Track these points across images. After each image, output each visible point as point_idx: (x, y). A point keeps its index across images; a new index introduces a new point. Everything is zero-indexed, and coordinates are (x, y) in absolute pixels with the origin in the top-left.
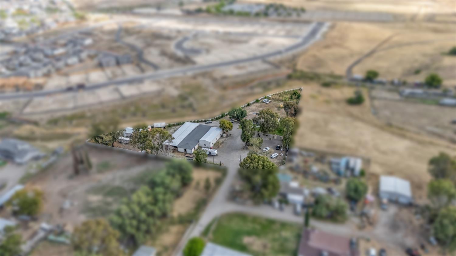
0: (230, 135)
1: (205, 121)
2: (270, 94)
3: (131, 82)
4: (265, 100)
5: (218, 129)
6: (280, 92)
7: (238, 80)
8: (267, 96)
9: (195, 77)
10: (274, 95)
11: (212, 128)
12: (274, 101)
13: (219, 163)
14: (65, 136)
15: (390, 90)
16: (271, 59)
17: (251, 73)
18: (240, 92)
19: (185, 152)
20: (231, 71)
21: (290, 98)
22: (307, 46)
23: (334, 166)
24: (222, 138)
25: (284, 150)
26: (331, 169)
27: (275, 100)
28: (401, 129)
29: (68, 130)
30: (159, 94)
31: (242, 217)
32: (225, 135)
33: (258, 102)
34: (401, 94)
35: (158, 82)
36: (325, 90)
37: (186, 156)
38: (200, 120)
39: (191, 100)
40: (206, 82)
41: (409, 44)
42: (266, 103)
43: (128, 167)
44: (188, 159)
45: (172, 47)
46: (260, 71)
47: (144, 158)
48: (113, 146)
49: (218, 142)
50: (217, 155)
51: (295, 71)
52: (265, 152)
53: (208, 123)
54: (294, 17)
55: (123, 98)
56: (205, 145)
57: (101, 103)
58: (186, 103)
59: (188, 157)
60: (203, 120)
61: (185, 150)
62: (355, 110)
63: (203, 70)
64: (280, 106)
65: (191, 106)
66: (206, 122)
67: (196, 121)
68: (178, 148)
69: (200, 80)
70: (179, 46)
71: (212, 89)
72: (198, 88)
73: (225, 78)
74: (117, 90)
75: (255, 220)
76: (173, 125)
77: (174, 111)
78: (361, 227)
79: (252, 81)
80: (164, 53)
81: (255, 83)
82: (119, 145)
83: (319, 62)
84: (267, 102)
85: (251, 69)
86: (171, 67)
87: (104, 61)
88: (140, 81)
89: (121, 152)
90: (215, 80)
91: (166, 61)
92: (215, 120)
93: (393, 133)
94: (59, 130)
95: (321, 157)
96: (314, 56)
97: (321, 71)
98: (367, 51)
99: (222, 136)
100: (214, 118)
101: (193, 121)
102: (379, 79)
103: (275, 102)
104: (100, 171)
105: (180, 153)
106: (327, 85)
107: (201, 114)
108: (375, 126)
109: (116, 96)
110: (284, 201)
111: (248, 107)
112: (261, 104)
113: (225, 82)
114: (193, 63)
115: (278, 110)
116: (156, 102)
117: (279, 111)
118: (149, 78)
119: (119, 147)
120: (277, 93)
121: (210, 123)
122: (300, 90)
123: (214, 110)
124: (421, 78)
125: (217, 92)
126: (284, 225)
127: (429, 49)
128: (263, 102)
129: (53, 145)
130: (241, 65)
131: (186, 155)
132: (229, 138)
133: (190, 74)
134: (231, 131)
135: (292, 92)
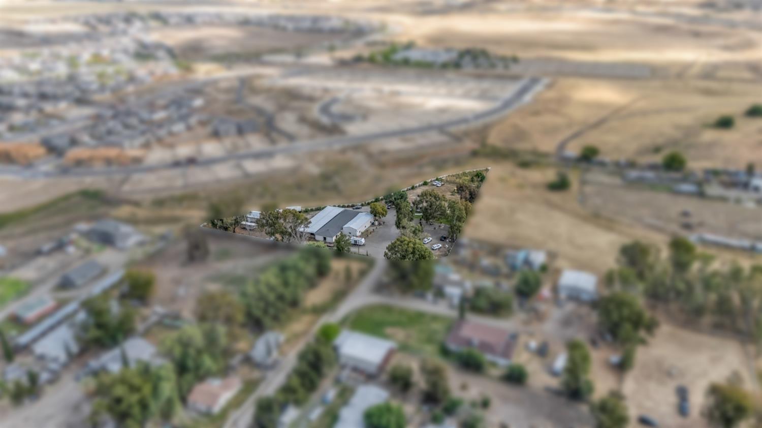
0: (383, 224)
1: (353, 206)
2: (443, 176)
3: (258, 156)
4: (436, 183)
5: (368, 214)
6: (458, 173)
7: (402, 156)
8: (439, 177)
9: (343, 151)
10: (449, 176)
11: (360, 213)
12: (448, 184)
13: (365, 253)
14: (174, 220)
15: (611, 173)
16: (453, 129)
17: (421, 148)
18: (403, 171)
19: (325, 241)
20: (394, 145)
21: (471, 180)
22: (508, 112)
23: (510, 260)
24: (373, 226)
25: (450, 242)
26: (505, 263)
27: (449, 182)
28: (611, 220)
30: (294, 171)
31: (388, 309)
32: (376, 223)
33: (426, 185)
34: (623, 177)
35: (294, 157)
36: (521, 172)
38: (346, 205)
39: (337, 180)
40: (358, 158)
42: (438, 186)
43: (251, 256)
45: (314, 111)
46: (432, 145)
47: (273, 247)
48: (234, 232)
49: (367, 231)
50: (364, 245)
51: (484, 144)
52: (425, 242)
53: (356, 209)
54: (500, 70)
55: (247, 175)
56: (350, 233)
57: (219, 181)
58: (329, 184)
59: (327, 246)
60: (350, 205)
61: (325, 239)
62: (556, 197)
63: (356, 143)
65: (335, 187)
66: (354, 208)
67: (342, 205)
68: (316, 236)
69: (350, 155)
70: (325, 110)
71: (365, 167)
72: (346, 167)
73: (384, 152)
74: (239, 166)
75: (402, 312)
76: (311, 209)
77: (313, 192)
78: (527, 323)
79: (422, 157)
80: (303, 120)
81: (425, 160)
82: (241, 231)
83: (521, 134)
84: (438, 185)
85: (421, 142)
86: (312, 137)
87: (222, 128)
88: (268, 155)
89: (245, 240)
90: (370, 156)
91: (305, 130)
92: (365, 206)
94: (166, 212)
95: (495, 250)
96: (515, 126)
97: (522, 146)
98: (593, 120)
99: (373, 224)
100: (365, 203)
101: (337, 206)
102: (600, 158)
103: (449, 186)
104: (218, 260)
106: (525, 165)
108: (576, 216)
109: (237, 173)
110: (440, 294)
111: (411, 190)
112: (429, 186)
113: (384, 158)
114: (343, 133)
115: (451, 195)
116: (289, 181)
117: (453, 196)
118: (282, 151)
119: (243, 234)
120: (454, 174)
121: (359, 208)
122: (487, 170)
123: (366, 194)
124: (658, 159)
125: (371, 171)
126: (435, 318)
127: (686, 119)
128: (434, 185)
129: (160, 230)
130: (409, 136)
132: (381, 226)
133: (337, 147)
134: (384, 218)
135: (474, 173)
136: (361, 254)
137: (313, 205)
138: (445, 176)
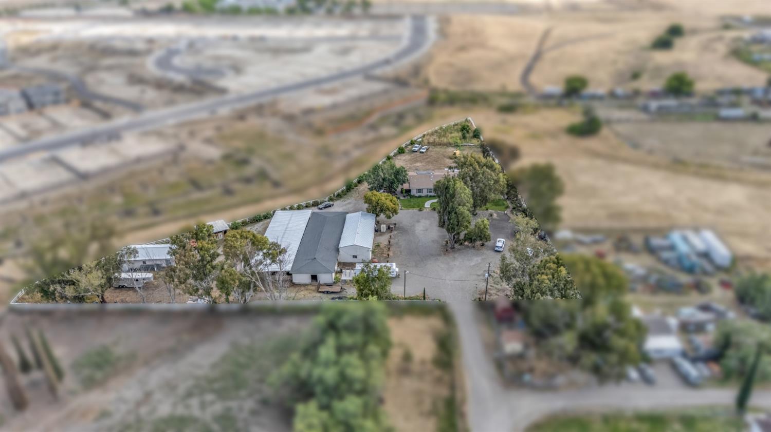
0: (395, 227)
1: (315, 204)
2: (416, 134)
4: (416, 147)
5: (365, 215)
6: (433, 129)
7: (340, 113)
8: (415, 138)
10: (424, 136)
11: (347, 215)
12: (433, 147)
13: (419, 293)
16: (378, 72)
17: (361, 99)
18: (354, 136)
19: (314, 282)
20: (314, 100)
21: (462, 137)
23: (666, 255)
24: (381, 235)
27: (434, 144)
30: (175, 156)
32: (383, 227)
33: (403, 153)
35: (160, 134)
36: (512, 118)
37: (323, 292)
38: (304, 204)
39: (257, 163)
40: (272, 124)
41: (581, 40)
42: (421, 152)
43: (174, 353)
44: (333, 299)
45: (150, 67)
46: (373, 95)
48: (103, 301)
49: (378, 245)
51: (434, 90)
52: (500, 249)
53: (325, 208)
55: (84, 176)
56: (355, 257)
57: (23, 195)
58: (249, 171)
59: (327, 292)
60: (311, 202)
61: (314, 278)
63: (253, 103)
64: (455, 154)
65: (263, 175)
66: (321, 206)
67: (296, 205)
68: (293, 275)
69: (254, 122)
71: (291, 136)
73: (309, 111)
74: (54, 161)
76: (243, 223)
77: (228, 192)
79: (369, 113)
80: (136, 80)
81: (374, 118)
82: (118, 296)
84: (421, 150)
85: (353, 92)
86: (170, 103)
89: (134, 314)
90: (289, 118)
91: (151, 94)
92: (336, 200)
96: (451, 65)
97: (479, 87)
98: (531, 51)
99: (377, 230)
100: (334, 195)
101: (288, 207)
102: (590, 90)
103: (437, 149)
105: (303, 288)
106: (508, 109)
107: (297, 191)
108: (656, 166)
109: (60, 175)
112: (412, 155)
113: (317, 120)
114: (222, 91)
115: (454, 162)
116: (173, 175)
118: (129, 127)
119: (122, 301)
120: (430, 131)
121: (330, 206)
122: (467, 120)
123: (324, 180)
124: (651, 84)
125: (309, 142)
127: (615, 44)
128: (414, 151)
130: (327, 86)
131: (320, 290)
132: (395, 232)
133: (224, 111)
134: (395, 216)
135: (456, 127)
136: (410, 298)
137: (243, 213)
138: (419, 136)
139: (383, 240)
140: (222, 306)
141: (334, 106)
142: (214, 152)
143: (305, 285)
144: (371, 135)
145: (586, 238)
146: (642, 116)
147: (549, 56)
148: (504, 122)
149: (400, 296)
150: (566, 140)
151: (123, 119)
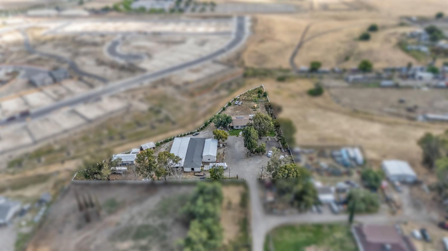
0: (226, 145)
1: (191, 133)
3: (85, 100)
4: (236, 102)
5: (213, 140)
6: (245, 92)
7: (201, 84)
8: (236, 98)
9: (154, 86)
10: (241, 95)
11: (206, 140)
12: (245, 102)
13: (236, 176)
15: (337, 78)
16: (219, 58)
17: (211, 76)
18: (208, 96)
19: (193, 171)
20: (189, 76)
21: (258, 97)
23: (339, 159)
24: (220, 149)
25: (285, 151)
26: (337, 162)
27: (245, 100)
28: (366, 113)
29: (41, 170)
30: (127, 110)
31: (290, 228)
32: (221, 145)
33: (231, 105)
34: (347, 80)
35: (117, 97)
36: (283, 85)
37: (197, 175)
38: (186, 133)
39: (164, 112)
40: (169, 90)
41: (324, 33)
43: (140, 201)
44: (201, 178)
45: (106, 55)
46: (217, 73)
47: (152, 187)
48: (109, 180)
49: (219, 154)
50: (227, 168)
51: (247, 68)
52: (270, 156)
53: (196, 135)
55: (90, 121)
56: (210, 160)
57: (66, 131)
58: (161, 116)
59: (198, 175)
60: (189, 132)
61: (193, 169)
62: (318, 100)
63: (159, 78)
64: (254, 106)
65: (167, 119)
66: (194, 134)
67: (183, 134)
68: (184, 168)
69: (161, 89)
70: (112, 51)
71: (179, 97)
72: (164, 98)
73: (187, 83)
74: (74, 112)
75: (304, 227)
76: (161, 143)
77: (153, 128)
78: (393, 213)
79: (215, 83)
80: (101, 63)
81: (217, 86)
82: (113, 177)
83: (262, 58)
84: (239, 104)
85: (207, 71)
86: (120, 78)
87: (37, 78)
90: (177, 87)
91: (109, 72)
92: (200, 131)
93: (363, 118)
95: (322, 153)
96: (255, 52)
97: (268, 66)
98: (297, 42)
99: (218, 147)
100: (200, 128)
101: (180, 135)
102: (323, 68)
104: (111, 213)
105: (188, 173)
106: (281, 79)
107: (183, 126)
108: (345, 113)
109: (78, 121)
110: (318, 203)
111: (224, 111)
112: (235, 106)
113: (190, 88)
114: (143, 70)
115: (254, 111)
116: (128, 120)
117: (255, 111)
118: (104, 92)
119: (116, 179)
120: (243, 93)
121: (198, 134)
122: (261, 87)
123: (194, 120)
124: (353, 65)
125: (187, 100)
126: (332, 227)
128: (236, 104)
130: (195, 67)
131: (195, 174)
132: (226, 147)
133: (147, 83)
134: (226, 140)
135: (256, 91)
136: (232, 178)
137: (161, 138)
138: (238, 96)
139: (221, 151)
140: (157, 182)
141: (198, 81)
142: (144, 107)
143: (189, 172)
144: (216, 96)
145: (306, 151)
146: (345, 84)
147: (306, 44)
148: (279, 87)
149: (228, 177)
150: (307, 98)
151: (100, 88)
